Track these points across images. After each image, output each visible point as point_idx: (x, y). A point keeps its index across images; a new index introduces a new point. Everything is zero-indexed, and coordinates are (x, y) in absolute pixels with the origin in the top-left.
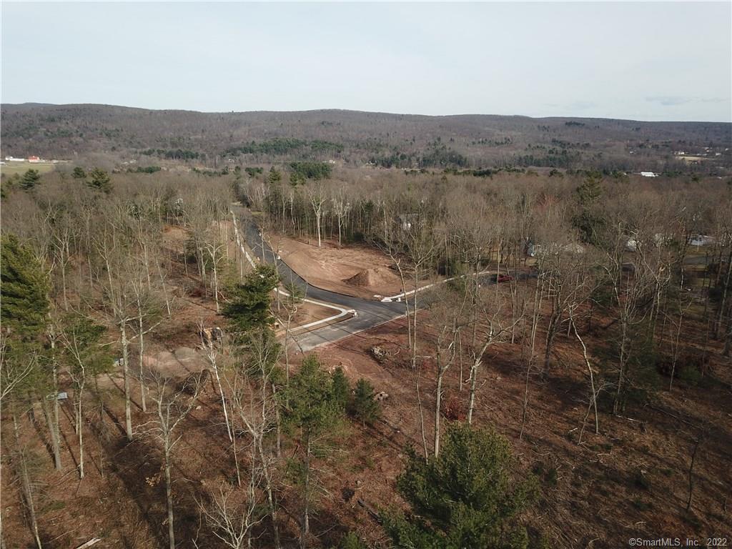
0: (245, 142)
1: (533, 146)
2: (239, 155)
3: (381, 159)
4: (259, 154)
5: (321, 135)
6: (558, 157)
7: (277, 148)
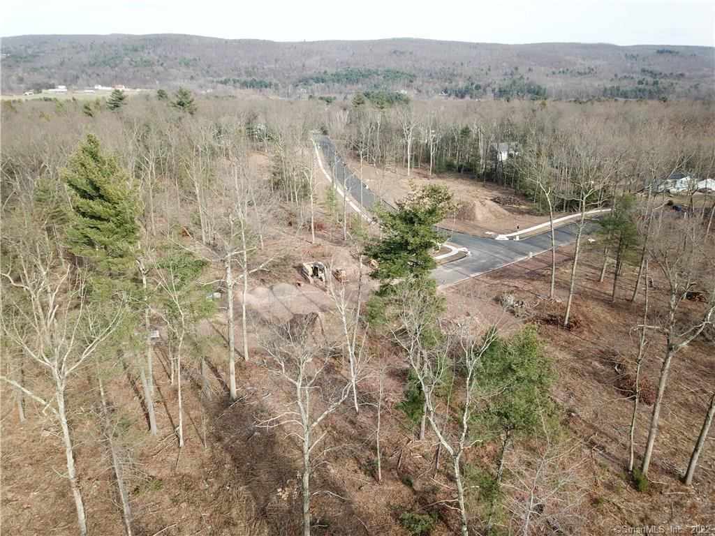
0: (317, 72)
1: (619, 76)
2: (311, 85)
3: (454, 89)
4: (330, 83)
5: (393, 64)
6: (648, 88)
7: (350, 77)
